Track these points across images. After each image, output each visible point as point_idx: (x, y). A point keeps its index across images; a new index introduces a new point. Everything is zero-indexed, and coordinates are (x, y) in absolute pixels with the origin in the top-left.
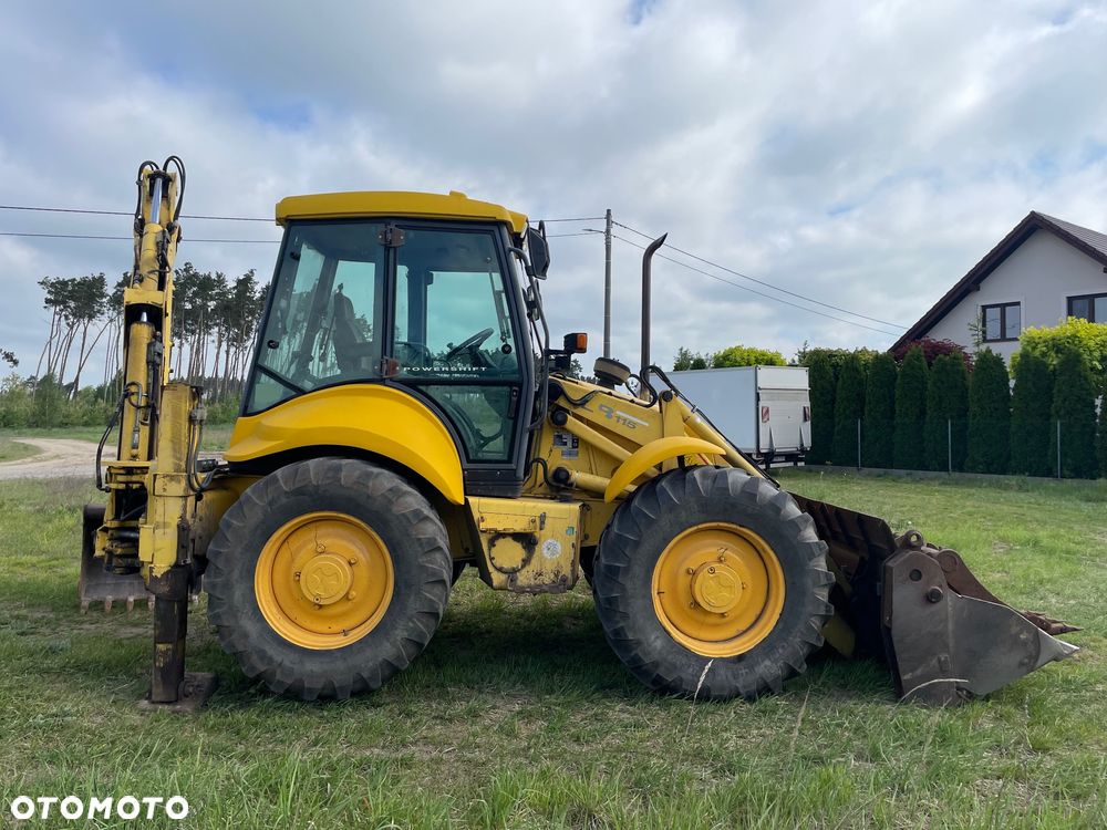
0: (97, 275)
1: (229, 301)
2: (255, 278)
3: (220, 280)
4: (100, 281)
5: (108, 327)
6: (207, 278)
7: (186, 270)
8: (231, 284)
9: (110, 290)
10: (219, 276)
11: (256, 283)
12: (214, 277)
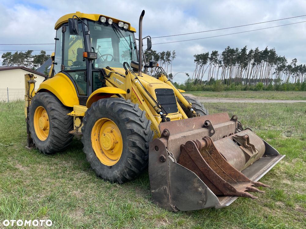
0: (207, 53)
1: (239, 56)
2: (247, 48)
3: (237, 50)
4: (207, 54)
5: (209, 66)
6: (233, 50)
7: (228, 48)
8: (240, 51)
9: (210, 56)
10: (237, 49)
11: (247, 50)
12: (235, 49)
